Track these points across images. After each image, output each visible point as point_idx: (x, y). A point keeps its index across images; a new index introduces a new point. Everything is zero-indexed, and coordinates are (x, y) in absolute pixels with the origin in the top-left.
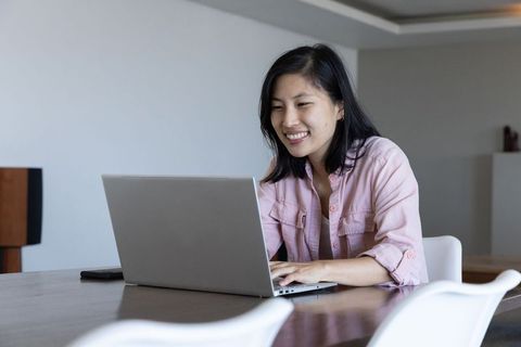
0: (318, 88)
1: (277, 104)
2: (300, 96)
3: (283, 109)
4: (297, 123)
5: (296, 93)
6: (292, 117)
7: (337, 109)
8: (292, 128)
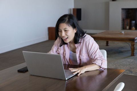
0: (69, 26)
1: (60, 30)
2: (65, 29)
3: (61, 31)
4: (65, 35)
5: (64, 28)
6: (64, 34)
7: (75, 30)
8: (64, 36)
